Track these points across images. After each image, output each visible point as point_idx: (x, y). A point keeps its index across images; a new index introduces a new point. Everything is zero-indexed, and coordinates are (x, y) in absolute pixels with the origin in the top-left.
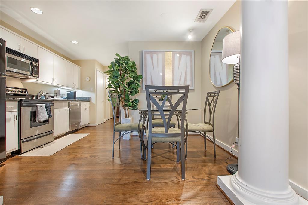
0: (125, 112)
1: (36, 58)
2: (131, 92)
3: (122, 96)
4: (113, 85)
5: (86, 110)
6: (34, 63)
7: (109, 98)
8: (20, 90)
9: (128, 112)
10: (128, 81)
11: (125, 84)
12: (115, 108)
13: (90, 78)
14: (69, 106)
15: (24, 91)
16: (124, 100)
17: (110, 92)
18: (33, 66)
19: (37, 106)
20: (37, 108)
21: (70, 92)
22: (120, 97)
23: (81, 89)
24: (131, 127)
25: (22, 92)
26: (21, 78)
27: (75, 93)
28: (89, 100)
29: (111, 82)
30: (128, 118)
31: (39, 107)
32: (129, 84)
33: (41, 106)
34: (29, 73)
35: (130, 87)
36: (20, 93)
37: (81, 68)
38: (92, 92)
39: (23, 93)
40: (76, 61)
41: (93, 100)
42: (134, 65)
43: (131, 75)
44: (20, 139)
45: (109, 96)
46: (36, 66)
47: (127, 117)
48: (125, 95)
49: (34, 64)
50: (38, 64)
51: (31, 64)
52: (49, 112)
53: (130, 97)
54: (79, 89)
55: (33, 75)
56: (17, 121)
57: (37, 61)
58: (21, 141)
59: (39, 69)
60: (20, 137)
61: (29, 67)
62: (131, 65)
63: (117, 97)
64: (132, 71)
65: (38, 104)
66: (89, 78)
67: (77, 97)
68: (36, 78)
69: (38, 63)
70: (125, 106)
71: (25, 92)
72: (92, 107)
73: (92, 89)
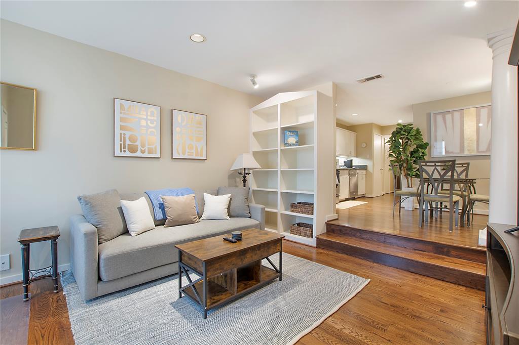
0: (408, 181)
2: (414, 161)
3: (405, 165)
4: (394, 155)
5: (362, 179)
7: (390, 167)
9: (411, 181)
10: (412, 149)
11: (408, 153)
12: (396, 176)
14: (349, 174)
16: (407, 169)
17: (391, 161)
21: (346, 161)
22: (401, 166)
23: (357, 156)
24: (410, 192)
27: (351, 161)
28: (364, 168)
29: (392, 151)
30: (412, 187)
32: (412, 153)
35: (413, 156)
37: (356, 135)
38: (369, 159)
41: (370, 169)
42: (418, 132)
43: (415, 142)
45: (389, 166)
47: (410, 186)
48: (407, 164)
53: (414, 166)
54: (354, 157)
62: (414, 133)
63: (398, 167)
64: (416, 139)
66: (365, 145)
67: (353, 165)
70: (407, 175)
72: (369, 176)
73: (369, 156)
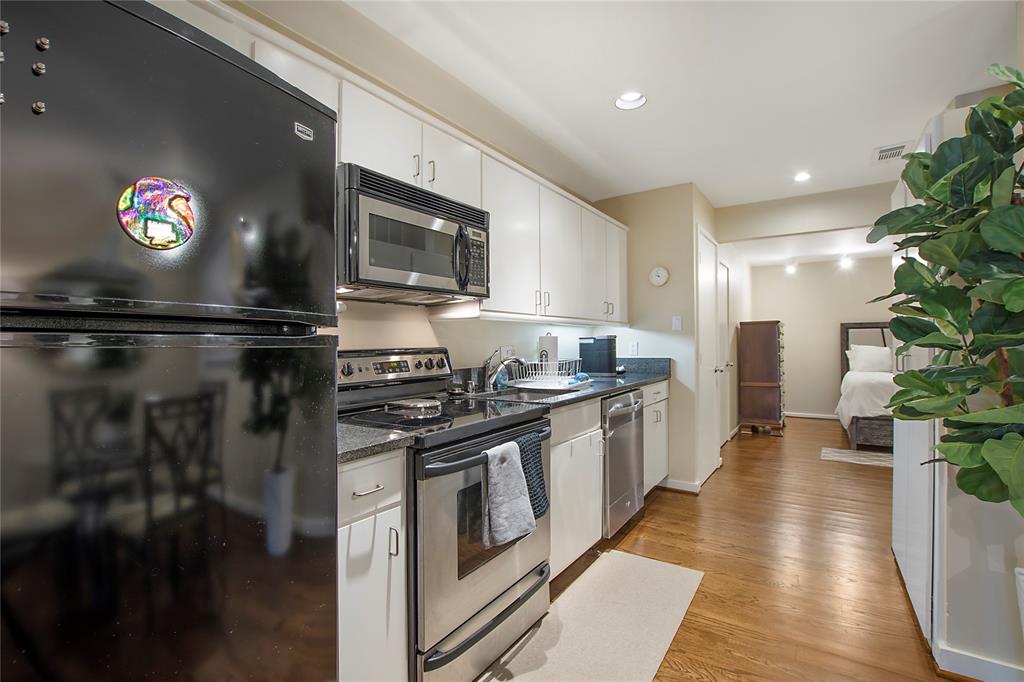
1: (478, 207)
5: (658, 419)
6: (470, 231)
8: (424, 359)
13: (669, 274)
15: (436, 358)
18: (467, 247)
19: (485, 461)
20: (487, 470)
21: (592, 341)
23: (631, 321)
25: (429, 366)
26: (427, 305)
27: (611, 342)
31: (493, 467)
33: (503, 460)
34: (453, 284)
36: (423, 373)
37: (628, 233)
38: (677, 333)
39: (435, 372)
40: (612, 205)
41: (683, 374)
44: (414, 650)
46: (480, 246)
49: (471, 237)
50: (484, 234)
51: (461, 234)
52: (536, 481)
54: (622, 324)
55: (471, 288)
56: (400, 562)
57: (479, 218)
58: (421, 659)
59: (488, 256)
60: (413, 641)
61: (454, 251)
65: (487, 451)
66: (663, 273)
67: (618, 358)
68: (480, 302)
69: (486, 230)
71: (441, 365)
73: (676, 322)
